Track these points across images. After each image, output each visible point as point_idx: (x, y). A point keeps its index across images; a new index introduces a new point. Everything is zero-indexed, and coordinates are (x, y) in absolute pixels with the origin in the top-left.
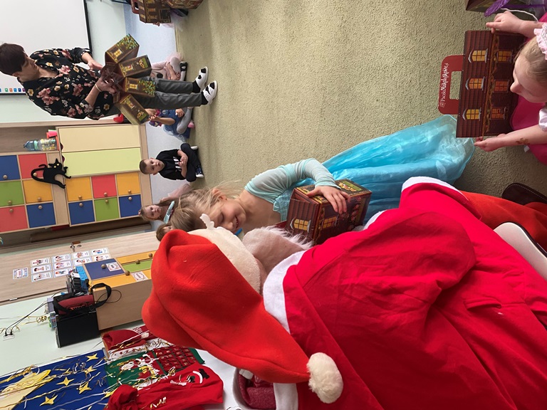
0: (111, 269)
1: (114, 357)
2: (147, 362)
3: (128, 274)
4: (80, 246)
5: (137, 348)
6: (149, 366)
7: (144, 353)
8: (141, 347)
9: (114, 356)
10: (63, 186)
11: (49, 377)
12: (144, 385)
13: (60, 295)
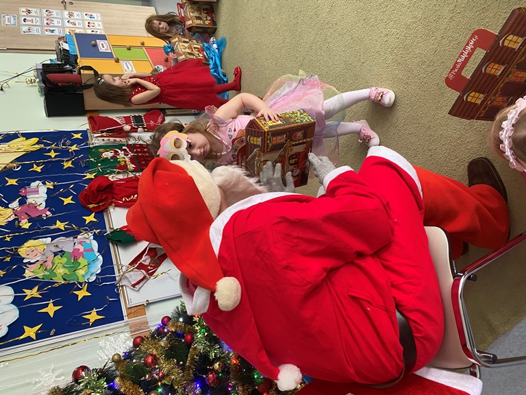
1: (97, 142)
2: (125, 155)
3: (117, 61)
4: (72, 3)
5: (118, 139)
6: (127, 159)
7: (124, 145)
8: (122, 139)
9: (96, 140)
11: (37, 146)
12: (121, 176)
13: (49, 62)
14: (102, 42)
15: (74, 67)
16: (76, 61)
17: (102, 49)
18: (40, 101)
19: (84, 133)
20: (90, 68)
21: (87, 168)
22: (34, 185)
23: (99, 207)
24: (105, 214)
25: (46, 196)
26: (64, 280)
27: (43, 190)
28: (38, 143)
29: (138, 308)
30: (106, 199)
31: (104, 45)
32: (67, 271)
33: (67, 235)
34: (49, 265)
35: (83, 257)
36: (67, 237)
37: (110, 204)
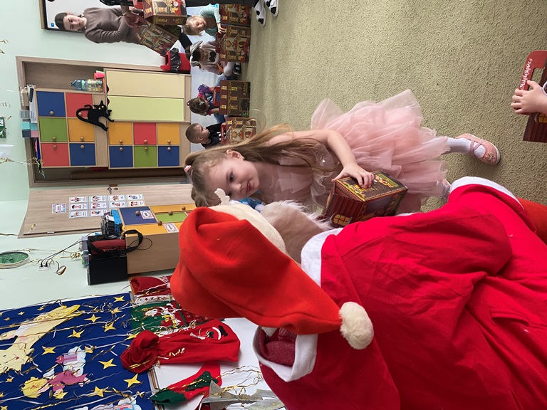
0: (145, 217)
1: (139, 302)
2: (169, 311)
3: (160, 224)
4: (117, 189)
5: (162, 296)
6: (172, 315)
7: (168, 302)
8: (165, 296)
10: (106, 129)
11: (78, 312)
12: (166, 333)
13: (94, 234)
14: (145, 212)
15: (118, 235)
16: (121, 229)
19: (127, 296)
20: (135, 232)
21: (130, 328)
22: (72, 351)
23: (142, 367)
24: (149, 374)
25: (85, 361)
27: (81, 356)
30: (150, 356)
31: (147, 214)
33: (105, 402)
36: (106, 404)
37: (155, 363)
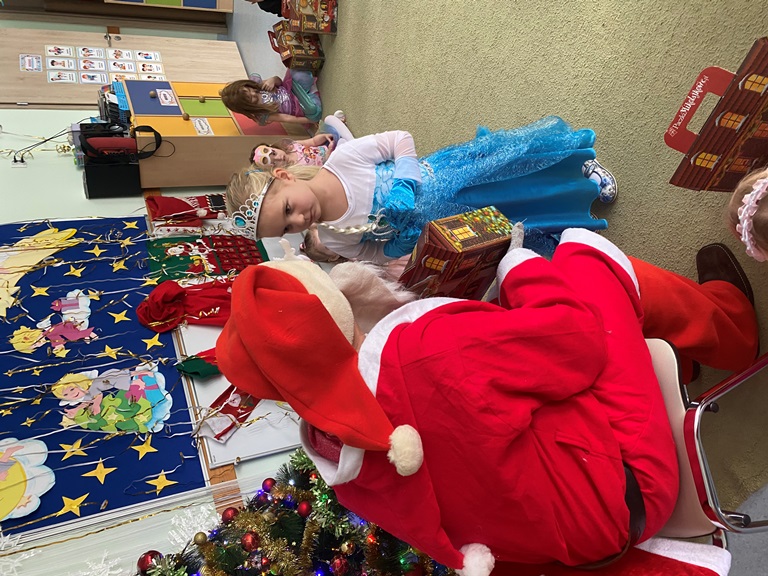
1: (159, 233)
2: (200, 251)
3: (187, 118)
4: (119, 38)
6: (203, 257)
8: (195, 229)
11: (75, 240)
12: (195, 282)
13: (89, 121)
14: (164, 92)
15: (125, 128)
16: (129, 119)
17: (165, 103)
18: (78, 177)
19: (141, 221)
20: (148, 129)
21: (147, 270)
22: (71, 295)
23: (165, 325)
24: (174, 335)
25: (89, 311)
26: (119, 430)
27: (85, 302)
28: (76, 236)
29: (225, 468)
30: (175, 314)
31: (168, 96)
32: (122, 418)
33: (120, 367)
34: (96, 409)
35: (145, 397)
36: (121, 369)
37: (181, 321)
